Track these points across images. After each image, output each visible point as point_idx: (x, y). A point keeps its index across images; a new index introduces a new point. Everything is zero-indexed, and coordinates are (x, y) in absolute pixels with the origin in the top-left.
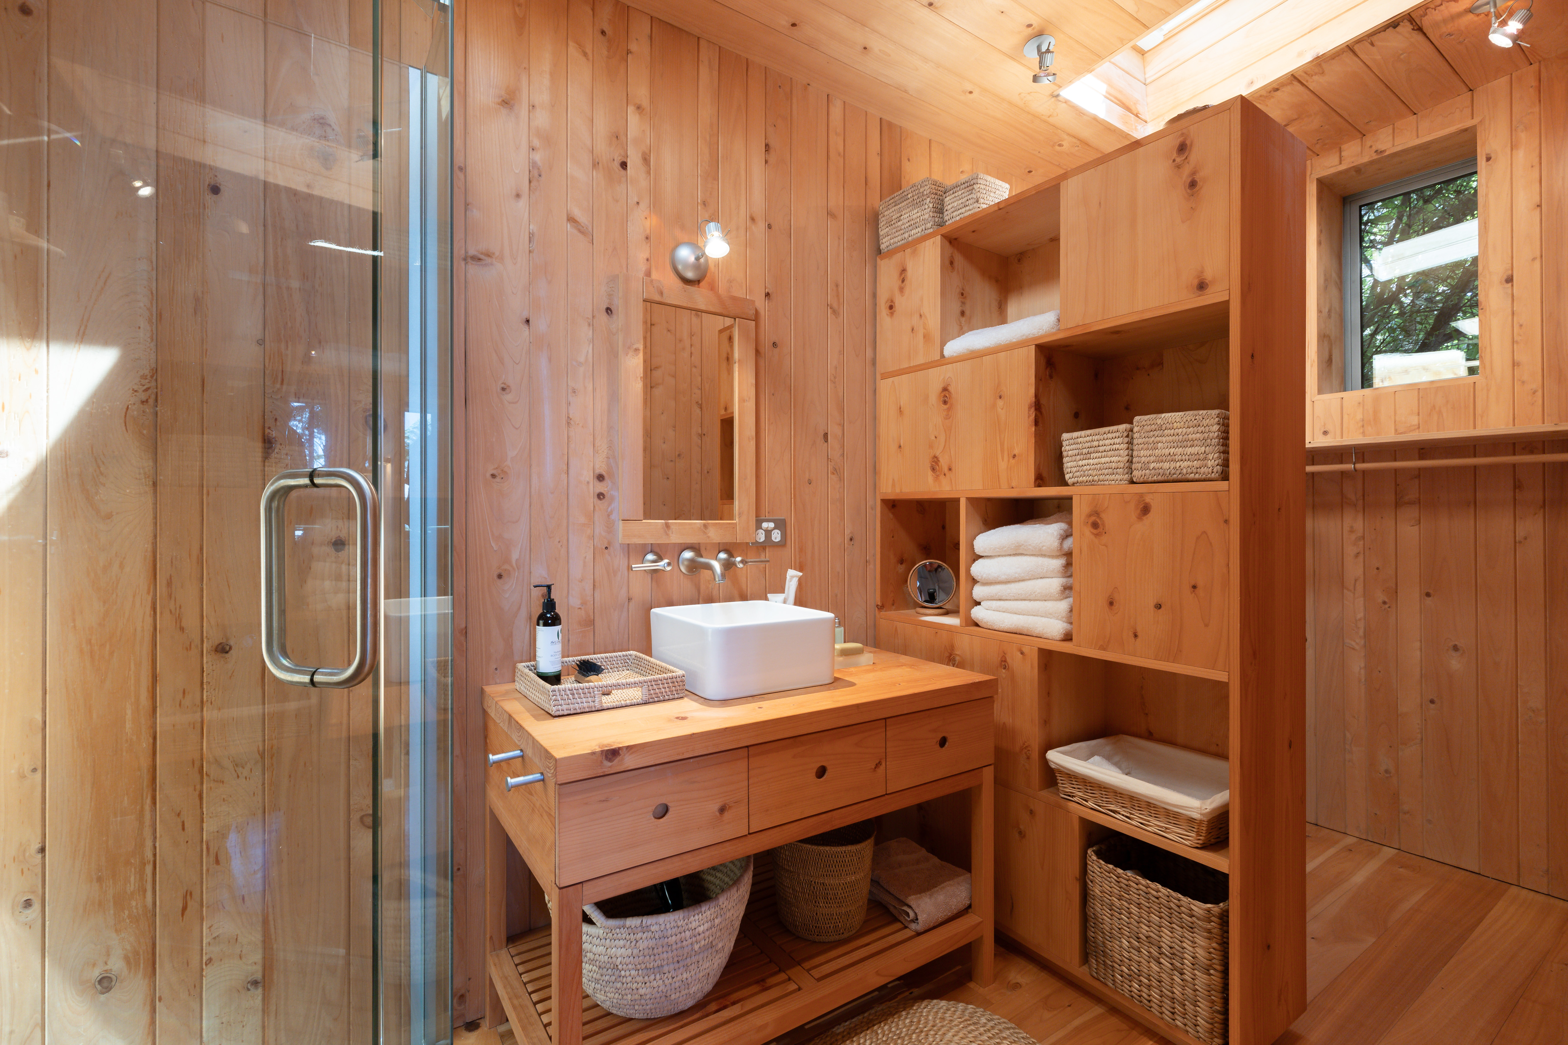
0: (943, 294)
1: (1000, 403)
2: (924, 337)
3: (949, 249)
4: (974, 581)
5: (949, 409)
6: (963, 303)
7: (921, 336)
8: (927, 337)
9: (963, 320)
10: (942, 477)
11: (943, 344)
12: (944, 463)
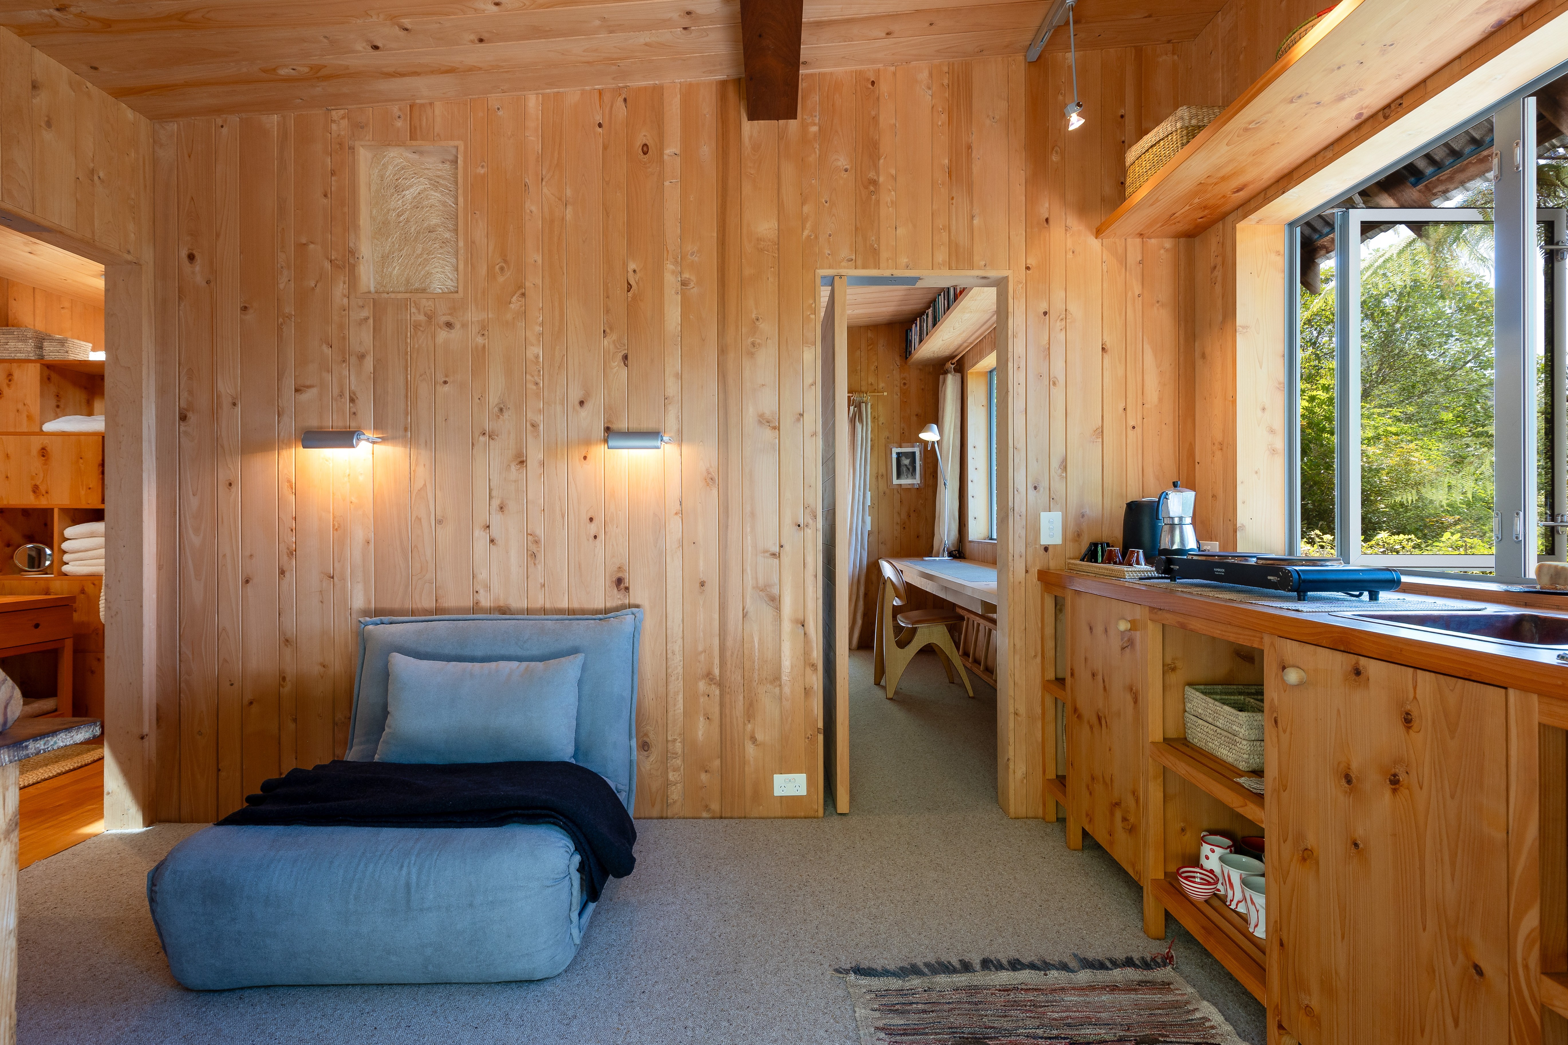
0: (42, 395)
1: (81, 461)
2: (28, 417)
3: (47, 372)
4: (65, 552)
5: (46, 460)
6: (58, 401)
7: (24, 416)
8: (29, 417)
9: (58, 410)
10: (41, 497)
11: (42, 424)
12: (43, 489)
